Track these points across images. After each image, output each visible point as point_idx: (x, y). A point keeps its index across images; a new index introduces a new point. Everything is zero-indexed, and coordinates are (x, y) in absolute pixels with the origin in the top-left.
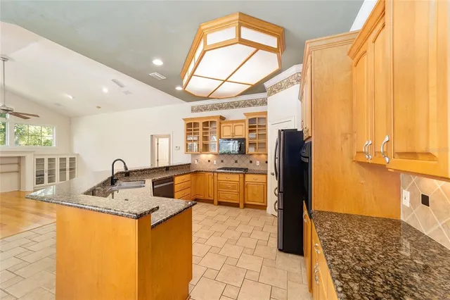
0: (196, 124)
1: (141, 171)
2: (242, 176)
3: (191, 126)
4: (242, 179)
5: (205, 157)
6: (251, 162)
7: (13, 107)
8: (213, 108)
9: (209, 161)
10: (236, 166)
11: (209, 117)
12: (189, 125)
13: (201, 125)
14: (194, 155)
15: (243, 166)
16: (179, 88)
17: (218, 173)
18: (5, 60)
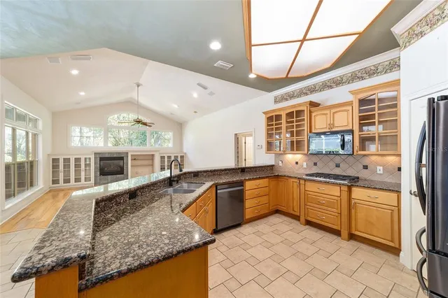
0: (278, 117)
1: (211, 171)
2: (345, 189)
3: (273, 120)
4: (345, 195)
5: (292, 157)
6: (366, 167)
7: (142, 119)
8: (302, 93)
9: (297, 163)
10: (337, 171)
11: (294, 106)
12: (270, 119)
13: (284, 117)
14: (278, 155)
15: (351, 172)
16: (252, 76)
17: (305, 180)
18: (138, 86)
